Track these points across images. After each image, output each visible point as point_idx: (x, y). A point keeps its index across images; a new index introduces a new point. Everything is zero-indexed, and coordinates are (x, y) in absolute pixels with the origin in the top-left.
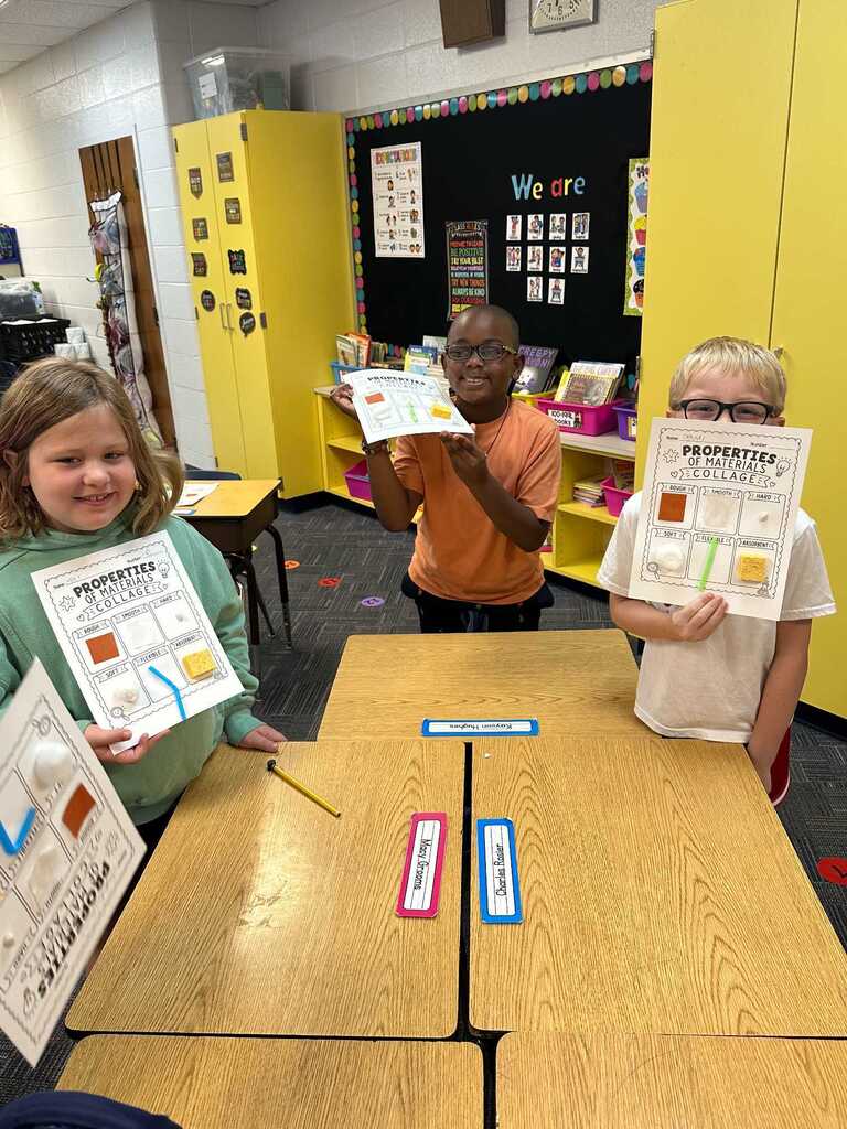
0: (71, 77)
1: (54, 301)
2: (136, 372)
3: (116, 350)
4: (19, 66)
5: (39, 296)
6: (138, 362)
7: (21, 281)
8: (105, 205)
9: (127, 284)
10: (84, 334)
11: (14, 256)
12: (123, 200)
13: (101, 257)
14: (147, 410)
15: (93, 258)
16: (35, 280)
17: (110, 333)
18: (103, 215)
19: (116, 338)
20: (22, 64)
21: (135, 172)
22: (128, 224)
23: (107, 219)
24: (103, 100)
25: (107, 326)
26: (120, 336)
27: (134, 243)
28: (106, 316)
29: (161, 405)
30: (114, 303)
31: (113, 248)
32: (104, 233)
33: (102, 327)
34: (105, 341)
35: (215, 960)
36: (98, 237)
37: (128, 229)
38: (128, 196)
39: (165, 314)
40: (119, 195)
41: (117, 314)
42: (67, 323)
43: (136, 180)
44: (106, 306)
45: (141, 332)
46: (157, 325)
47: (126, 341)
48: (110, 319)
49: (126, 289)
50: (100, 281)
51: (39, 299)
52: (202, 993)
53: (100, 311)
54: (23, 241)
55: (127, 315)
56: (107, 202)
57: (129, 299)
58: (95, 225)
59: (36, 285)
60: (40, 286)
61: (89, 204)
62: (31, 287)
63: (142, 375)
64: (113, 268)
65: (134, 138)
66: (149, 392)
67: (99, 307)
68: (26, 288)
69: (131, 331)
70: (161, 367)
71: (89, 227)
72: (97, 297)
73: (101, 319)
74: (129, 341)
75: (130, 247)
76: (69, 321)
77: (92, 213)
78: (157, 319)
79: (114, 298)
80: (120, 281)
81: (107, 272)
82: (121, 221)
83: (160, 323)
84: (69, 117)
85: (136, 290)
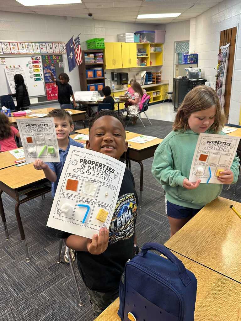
0: (223, 11)
1: (204, 74)
2: (222, 95)
3: (217, 89)
4: (210, 9)
5: (200, 73)
6: (223, 92)
7: (196, 69)
8: (225, 47)
9: (225, 70)
10: (210, 84)
11: (196, 62)
12: (230, 46)
13: (220, 62)
14: (222, 107)
15: (218, 62)
16: (200, 68)
17: (217, 84)
18: (223, 50)
19: (218, 85)
20: (211, 8)
21: (235, 37)
22: (230, 53)
23: (224, 51)
24: (231, 17)
25: (217, 82)
26: (220, 85)
27: (230, 58)
28: (217, 79)
29: (227, 106)
30: (220, 75)
31: (224, 60)
32: (222, 55)
33: (215, 82)
34: (215, 86)
35: (203, 247)
36: (220, 56)
37: (230, 54)
38: (232, 44)
39: (234, 79)
40: (229, 44)
41: (220, 79)
42: (205, 81)
43: (235, 39)
44: (218, 76)
45: (226, 84)
46: (231, 82)
47: (221, 86)
48: (218, 80)
49: (225, 71)
50: (218, 69)
51: (200, 74)
52: (198, 252)
53: (216, 78)
54: (200, 58)
55: (223, 79)
56: (225, 46)
57: (225, 74)
58: (220, 53)
59: (200, 70)
60: (201, 70)
61: (220, 47)
62: (199, 70)
63: (223, 97)
64: (222, 65)
65: (238, 27)
66: (224, 102)
67: (216, 76)
68: (197, 70)
69: (223, 84)
70: (230, 95)
71: (218, 53)
72: (216, 73)
73: (215, 80)
74: (222, 87)
75: (229, 60)
76: (206, 80)
77: (220, 50)
78: (232, 80)
79: (220, 74)
80: (223, 69)
81: (220, 66)
82: (228, 52)
83: (232, 82)
84: (220, 22)
85: (228, 72)
